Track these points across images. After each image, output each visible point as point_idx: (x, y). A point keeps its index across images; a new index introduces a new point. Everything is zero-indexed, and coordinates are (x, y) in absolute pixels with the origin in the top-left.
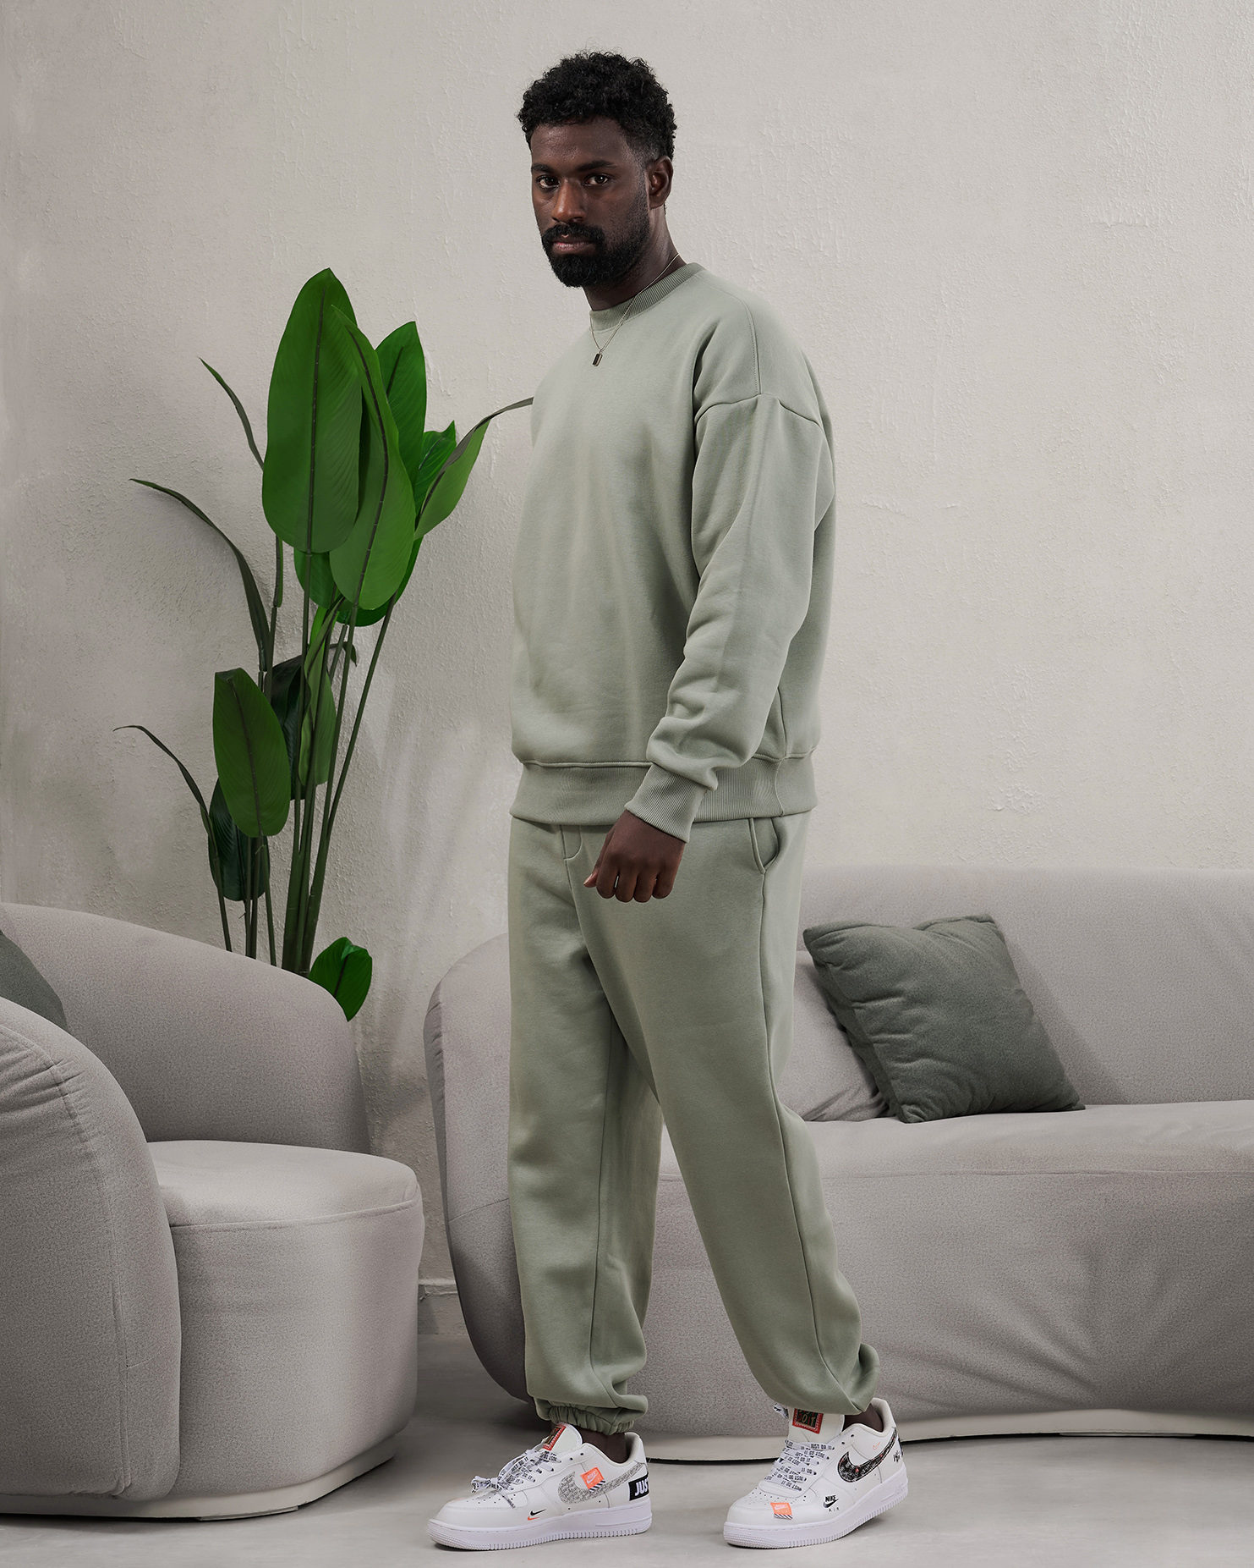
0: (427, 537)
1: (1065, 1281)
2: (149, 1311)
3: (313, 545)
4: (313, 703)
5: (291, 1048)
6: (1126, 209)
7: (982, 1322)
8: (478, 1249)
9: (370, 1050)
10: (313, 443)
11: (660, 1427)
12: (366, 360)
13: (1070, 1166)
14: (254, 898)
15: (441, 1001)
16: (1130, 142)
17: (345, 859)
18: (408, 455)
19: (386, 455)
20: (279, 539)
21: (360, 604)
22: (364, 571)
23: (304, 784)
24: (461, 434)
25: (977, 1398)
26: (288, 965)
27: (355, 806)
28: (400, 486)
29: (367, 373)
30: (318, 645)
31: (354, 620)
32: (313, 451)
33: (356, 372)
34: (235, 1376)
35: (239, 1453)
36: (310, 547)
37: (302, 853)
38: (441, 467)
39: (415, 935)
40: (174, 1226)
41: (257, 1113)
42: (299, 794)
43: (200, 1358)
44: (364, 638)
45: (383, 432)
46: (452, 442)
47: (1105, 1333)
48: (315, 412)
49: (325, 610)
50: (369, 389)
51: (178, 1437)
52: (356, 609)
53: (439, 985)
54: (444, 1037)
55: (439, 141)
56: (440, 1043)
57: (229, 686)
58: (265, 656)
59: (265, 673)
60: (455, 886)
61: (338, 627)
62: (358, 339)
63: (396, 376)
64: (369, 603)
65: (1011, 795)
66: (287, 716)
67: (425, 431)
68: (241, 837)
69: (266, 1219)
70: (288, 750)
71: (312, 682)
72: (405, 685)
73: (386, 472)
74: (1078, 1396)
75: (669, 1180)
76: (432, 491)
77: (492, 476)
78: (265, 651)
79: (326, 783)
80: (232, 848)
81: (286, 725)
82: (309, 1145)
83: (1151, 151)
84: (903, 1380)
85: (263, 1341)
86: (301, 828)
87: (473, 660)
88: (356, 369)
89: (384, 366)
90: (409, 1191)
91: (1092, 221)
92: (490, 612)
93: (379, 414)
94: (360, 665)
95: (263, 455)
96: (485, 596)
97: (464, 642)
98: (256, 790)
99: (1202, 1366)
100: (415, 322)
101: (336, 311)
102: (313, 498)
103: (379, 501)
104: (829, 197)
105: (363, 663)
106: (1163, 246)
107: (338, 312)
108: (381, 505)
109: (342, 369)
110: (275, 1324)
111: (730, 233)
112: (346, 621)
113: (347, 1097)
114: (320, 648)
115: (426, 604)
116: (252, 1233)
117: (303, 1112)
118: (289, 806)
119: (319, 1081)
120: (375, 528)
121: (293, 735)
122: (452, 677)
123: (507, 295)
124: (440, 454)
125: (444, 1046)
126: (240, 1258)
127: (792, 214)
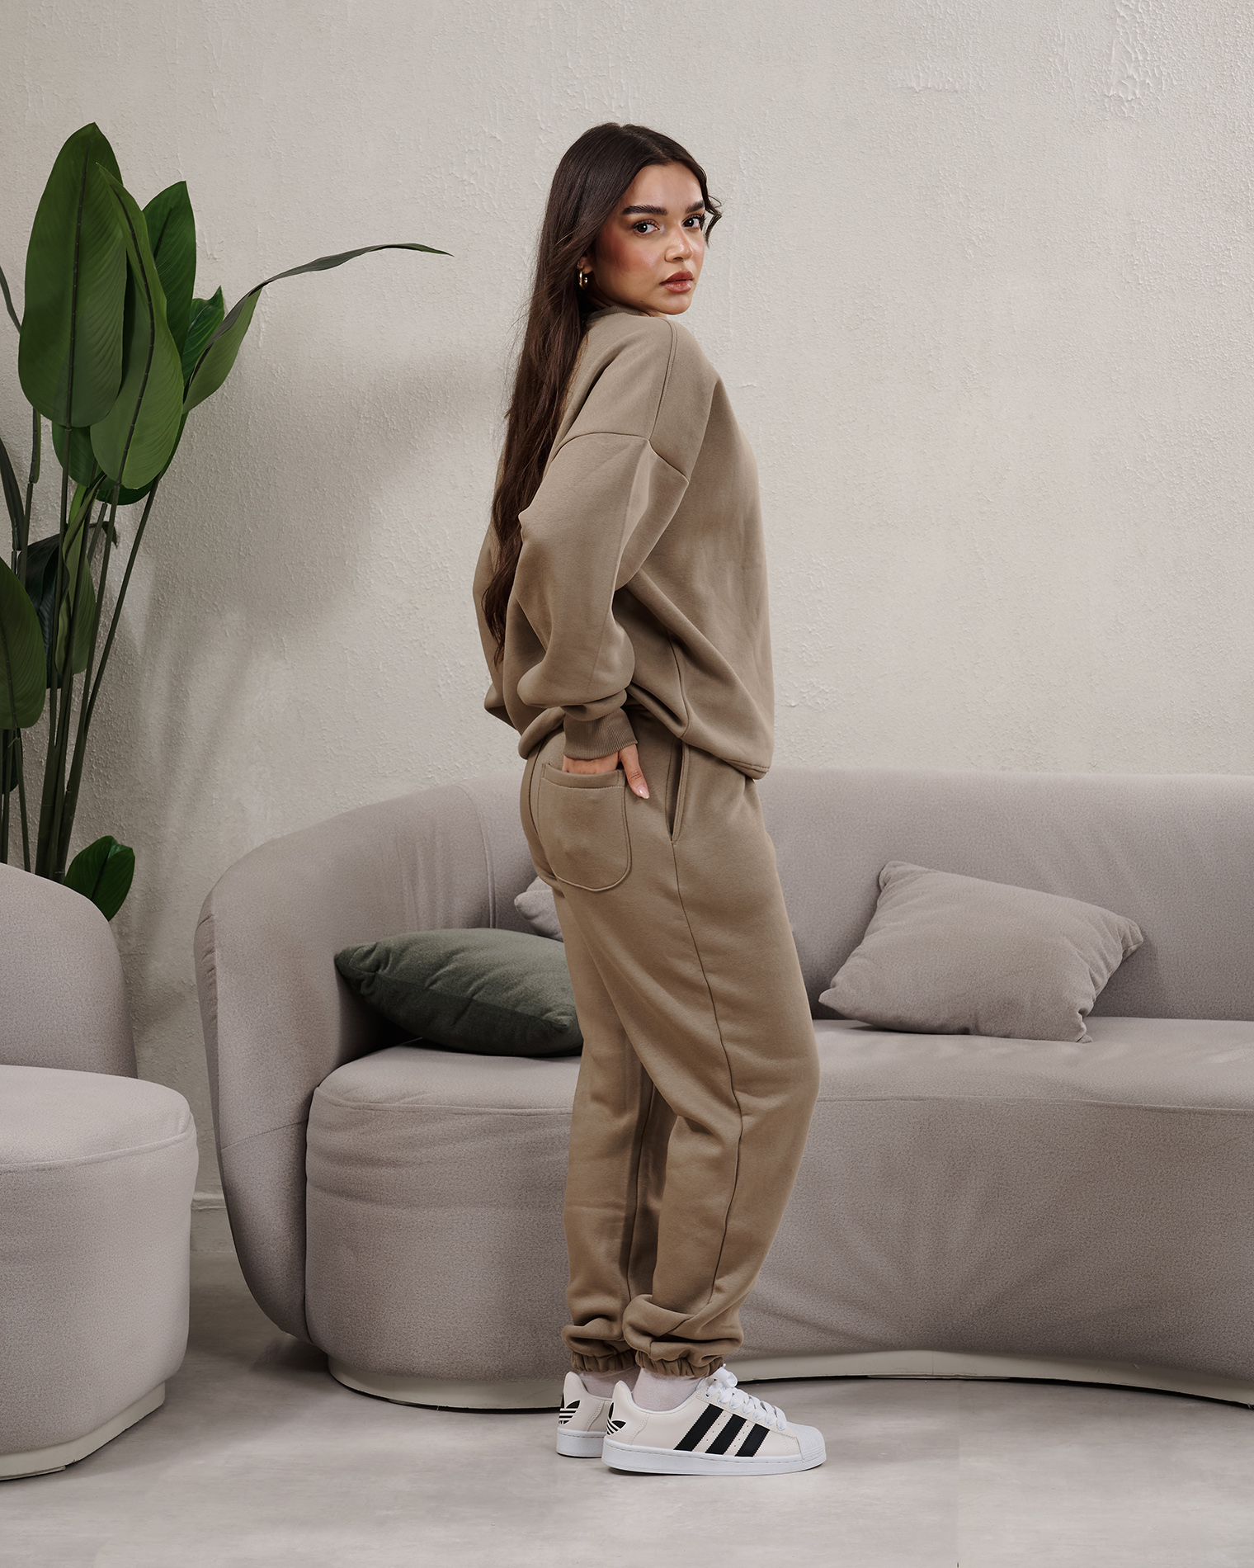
0: (193, 412)
1: (877, 1215)
3: (72, 421)
4: (71, 589)
5: (54, 964)
6: (936, 73)
7: (788, 1259)
8: (252, 1180)
9: (126, 952)
10: (74, 309)
11: (450, 1373)
12: (132, 221)
14: (7, 792)
15: (213, 913)
17: (101, 750)
18: (176, 323)
19: (153, 324)
20: (38, 413)
21: (122, 483)
22: (127, 448)
23: (60, 673)
24: (230, 304)
25: (783, 1341)
26: (42, 871)
28: (166, 362)
29: (134, 236)
30: (77, 526)
31: (116, 497)
32: (74, 318)
33: (120, 235)
36: (69, 421)
37: (59, 745)
39: (175, 831)
41: (17, 1033)
42: (55, 684)
44: (125, 517)
45: (150, 300)
46: (220, 310)
47: (919, 1269)
48: (77, 277)
49: (85, 488)
50: (136, 254)
52: (119, 487)
53: (210, 894)
54: (217, 952)
56: (213, 959)
58: (19, 536)
59: (18, 553)
60: (217, 780)
61: (97, 505)
62: (124, 199)
63: (163, 239)
64: (131, 482)
65: (806, 691)
66: (42, 599)
67: (194, 298)
69: (34, 1161)
70: (44, 636)
71: (71, 564)
72: (166, 566)
73: (153, 343)
74: (889, 1337)
75: (461, 1114)
76: (200, 363)
77: (260, 345)
78: (18, 529)
79: (84, 673)
81: (41, 608)
82: (72, 1068)
83: (963, 12)
85: (30, 1292)
86: (57, 723)
87: (239, 541)
88: (121, 230)
89: (151, 228)
90: (182, 1123)
91: (899, 86)
92: (257, 490)
93: (146, 280)
94: (121, 545)
95: (21, 318)
96: (251, 473)
97: (229, 521)
98: (11, 679)
99: (1020, 1306)
100: (185, 182)
101: (100, 169)
102: (73, 368)
103: (144, 373)
104: (621, 55)
105: (123, 543)
106: (974, 113)
107: (103, 170)
108: (146, 377)
109: (106, 230)
110: (43, 1273)
111: (516, 90)
112: (106, 498)
113: (112, 1017)
114: (78, 529)
115: (189, 481)
116: (19, 1175)
117: (65, 1032)
118: (44, 696)
119: (83, 1000)
120: (140, 401)
121: (49, 620)
122: (216, 558)
123: (278, 153)
124: (208, 321)
125: (217, 962)
126: (6, 1202)
127: (582, 71)
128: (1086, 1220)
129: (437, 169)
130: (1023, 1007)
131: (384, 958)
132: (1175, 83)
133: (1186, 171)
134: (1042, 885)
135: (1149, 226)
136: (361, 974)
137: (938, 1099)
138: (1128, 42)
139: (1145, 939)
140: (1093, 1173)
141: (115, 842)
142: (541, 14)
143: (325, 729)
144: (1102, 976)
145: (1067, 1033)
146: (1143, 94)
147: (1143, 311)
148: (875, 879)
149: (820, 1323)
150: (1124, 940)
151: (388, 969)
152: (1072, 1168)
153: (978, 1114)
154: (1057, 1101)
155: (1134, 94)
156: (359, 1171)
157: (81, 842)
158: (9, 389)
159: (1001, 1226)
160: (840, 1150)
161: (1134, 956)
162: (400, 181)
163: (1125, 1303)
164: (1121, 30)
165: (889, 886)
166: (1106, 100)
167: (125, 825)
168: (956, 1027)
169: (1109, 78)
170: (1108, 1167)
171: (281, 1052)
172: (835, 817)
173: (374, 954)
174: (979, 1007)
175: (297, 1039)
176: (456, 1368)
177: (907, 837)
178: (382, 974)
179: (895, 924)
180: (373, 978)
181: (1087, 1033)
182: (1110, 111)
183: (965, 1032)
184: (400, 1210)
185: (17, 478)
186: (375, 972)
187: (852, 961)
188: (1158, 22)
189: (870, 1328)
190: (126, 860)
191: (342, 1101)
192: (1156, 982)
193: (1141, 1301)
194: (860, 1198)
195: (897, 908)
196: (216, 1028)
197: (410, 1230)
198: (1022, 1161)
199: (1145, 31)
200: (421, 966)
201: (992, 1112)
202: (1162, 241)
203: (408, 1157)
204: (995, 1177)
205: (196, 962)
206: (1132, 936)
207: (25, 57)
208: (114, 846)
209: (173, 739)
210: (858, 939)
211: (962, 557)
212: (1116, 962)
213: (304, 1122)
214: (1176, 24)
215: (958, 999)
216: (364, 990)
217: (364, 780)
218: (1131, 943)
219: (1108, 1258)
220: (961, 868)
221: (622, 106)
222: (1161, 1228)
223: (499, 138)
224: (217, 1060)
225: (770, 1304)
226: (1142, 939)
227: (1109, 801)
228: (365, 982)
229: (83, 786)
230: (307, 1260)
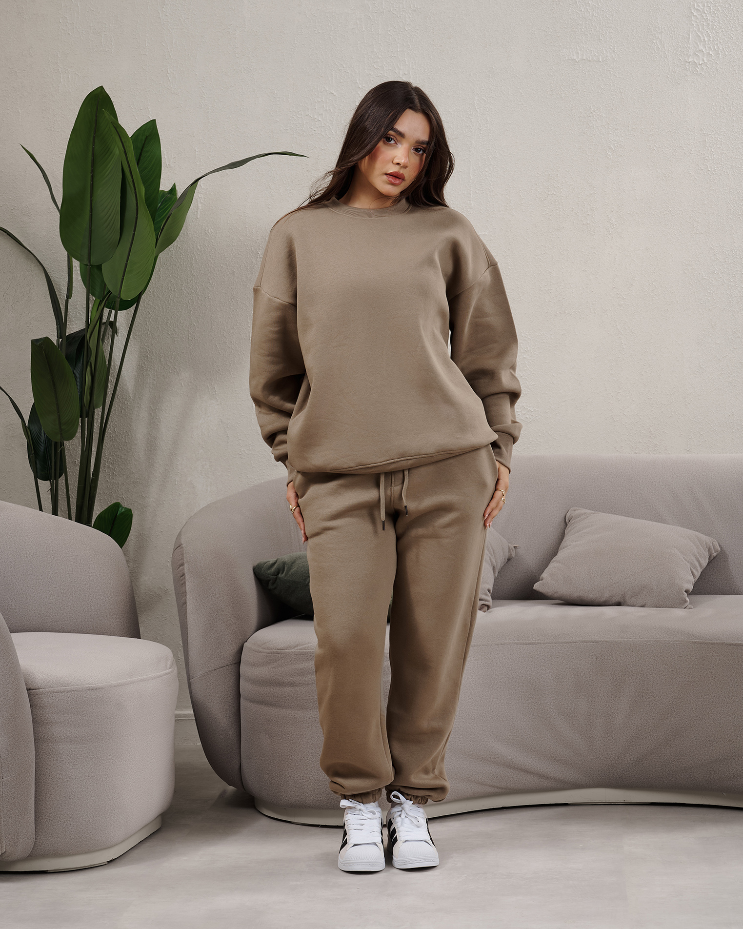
0: (160, 255)
1: (572, 709)
2: (16, 744)
3: (91, 261)
4: (93, 359)
5: (91, 574)
6: (588, 50)
7: (521, 736)
8: (208, 697)
10: (92, 196)
12: (124, 144)
13: (574, 638)
14: (56, 479)
15: (183, 543)
16: (590, 9)
18: (150, 204)
19: (137, 204)
20: (70, 256)
21: (121, 297)
22: (124, 276)
23: (87, 408)
24: (180, 192)
25: (519, 784)
26: (79, 520)
27: (116, 421)
28: (145, 224)
29: (125, 152)
30: (95, 323)
31: (118, 305)
32: (91, 201)
33: (117, 152)
34: (69, 783)
35: (72, 830)
36: (90, 262)
37: (87, 450)
38: (169, 211)
39: (154, 500)
40: (30, 690)
41: (71, 615)
42: (84, 415)
43: (47, 772)
44: (123, 318)
45: (135, 190)
46: (174, 197)
47: (597, 740)
48: (93, 177)
49: (99, 300)
50: (126, 163)
51: (34, 821)
52: (119, 299)
53: (180, 532)
54: (186, 565)
55: (163, 9)
56: (183, 569)
57: (40, 347)
58: (60, 329)
59: (60, 340)
60: (178, 470)
61: (106, 311)
62: (119, 130)
63: (143, 154)
64: (126, 296)
65: (520, 410)
66: (76, 365)
67: (160, 189)
68: (48, 440)
69: (87, 684)
70: (77, 387)
71: (92, 344)
72: (146, 346)
73: (137, 215)
74: (580, 780)
76: (164, 226)
77: (198, 216)
78: (60, 326)
79: (101, 408)
80: (42, 448)
81: (75, 370)
82: (103, 634)
83: (603, 15)
84: (475, 773)
85: (86, 760)
86: (86, 438)
87: (188, 331)
88: (118, 149)
89: (135, 148)
90: (169, 663)
91: (567, 58)
92: (198, 301)
93: (132, 178)
94: (119, 335)
95: (60, 204)
96: (195, 291)
97: (182, 319)
98: (59, 412)
99: (656, 760)
100: (155, 120)
101: (105, 113)
102: (91, 231)
103: (133, 232)
104: (405, 44)
105: (121, 334)
106: (610, 74)
107: (107, 114)
108: (134, 234)
109: (109, 150)
110: (93, 749)
111: (344, 66)
112: (112, 307)
113: (126, 604)
114: (96, 324)
115: (158, 297)
116: (79, 693)
117: (99, 613)
118: (79, 421)
119: (109, 594)
120: (130, 249)
121: (80, 379)
122: (175, 341)
123: (207, 105)
124: (168, 204)
125: (186, 571)
126: (71, 708)
127: (382, 54)
128: (694, 709)
129: (300, 113)
130: (652, 589)
131: (282, 567)
132: (727, 53)
133: (734, 104)
134: (659, 519)
135: (713, 137)
136: (269, 577)
137: (606, 642)
138: (699, 30)
139: (721, 549)
140: (697, 682)
141: (121, 506)
142: (357, 21)
143: (240, 439)
144: (697, 570)
145: (680, 604)
146: (709, 60)
147: (711, 186)
148: (563, 518)
149: (540, 773)
150: (709, 550)
151: (284, 573)
152: (685, 679)
153: (630, 650)
154: (675, 641)
155: (703, 60)
156: (272, 689)
157: (99, 508)
158: (52, 245)
159: (644, 714)
160: (550, 672)
161: (715, 560)
162: (278, 120)
163: (717, 757)
164: (695, 24)
165: (572, 522)
166: (687, 64)
167: (125, 497)
168: (613, 602)
169: (689, 52)
170: (706, 678)
171: (224, 622)
172: (539, 483)
173: (276, 565)
174: (627, 590)
175: (233, 615)
176: (331, 802)
177: (582, 493)
178: (281, 577)
179: (576, 543)
180: (276, 579)
181: (690, 604)
182: (689, 70)
183: (619, 604)
184: (296, 711)
185: (58, 297)
186: (276, 575)
187: (552, 565)
188: (716, 18)
189: (569, 775)
190: (127, 516)
191: (261, 650)
192: (728, 574)
193: (727, 755)
194: (562, 700)
195: (577, 534)
196: (186, 610)
197: (302, 722)
198: (656, 676)
199: (708, 24)
200: (304, 571)
201: (638, 648)
202: (721, 145)
203: (300, 680)
204: (640, 686)
205: (173, 572)
206: (714, 548)
207: (58, 53)
208: (121, 508)
209: (152, 446)
210: (554, 552)
211: (609, 331)
212: (705, 563)
213: (238, 663)
214: (726, 19)
215: (614, 585)
216: (270, 587)
217: (264, 468)
218: (714, 552)
219: (707, 731)
220: (613, 511)
221: (406, 73)
222: (737, 713)
223: (335, 94)
224: (187, 628)
225: (511, 762)
226: (719, 549)
227: (698, 470)
228: (271, 581)
229: (101, 475)
230: (242, 743)
